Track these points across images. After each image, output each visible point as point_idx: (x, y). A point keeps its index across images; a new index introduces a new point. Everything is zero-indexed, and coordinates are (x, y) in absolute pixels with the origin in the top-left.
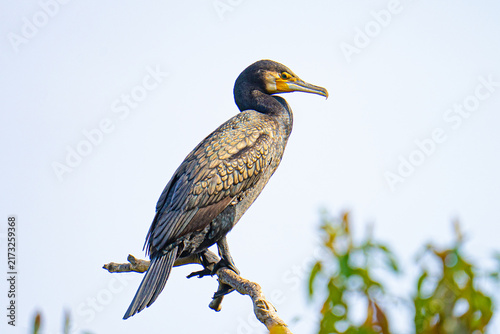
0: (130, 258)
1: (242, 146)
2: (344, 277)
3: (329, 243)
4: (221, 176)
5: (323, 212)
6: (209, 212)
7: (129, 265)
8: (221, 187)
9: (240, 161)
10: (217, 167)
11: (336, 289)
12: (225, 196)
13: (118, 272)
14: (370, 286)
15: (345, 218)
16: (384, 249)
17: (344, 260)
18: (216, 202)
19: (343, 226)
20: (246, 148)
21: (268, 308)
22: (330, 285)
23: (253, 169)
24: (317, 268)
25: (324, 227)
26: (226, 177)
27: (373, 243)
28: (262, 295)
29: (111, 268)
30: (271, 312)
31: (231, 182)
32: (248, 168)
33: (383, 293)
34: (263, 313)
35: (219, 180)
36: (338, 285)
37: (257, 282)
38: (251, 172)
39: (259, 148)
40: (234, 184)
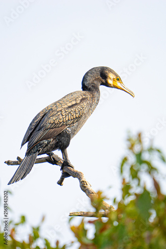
0: (18, 158)
1: (74, 103)
2: (138, 164)
3: (131, 148)
4: (62, 115)
5: (129, 132)
6: (54, 131)
7: (17, 162)
8: (62, 121)
9: (72, 109)
10: (61, 111)
11: (134, 170)
12: (63, 125)
13: (12, 165)
14: (151, 170)
15: (139, 135)
16: (159, 151)
17: (139, 156)
18: (58, 127)
19: (138, 138)
20: (76, 104)
21: (87, 184)
22: (131, 168)
23: (79, 114)
24: (125, 160)
25: (129, 140)
26: (64, 116)
27: (153, 147)
28: (84, 178)
29: (8, 163)
30: (88, 186)
31: (67, 119)
32: (76, 113)
33: (158, 173)
34: (85, 187)
35: (61, 117)
36: (135, 169)
37: (82, 172)
38: (77, 116)
39: (82, 104)
40: (69, 120)
